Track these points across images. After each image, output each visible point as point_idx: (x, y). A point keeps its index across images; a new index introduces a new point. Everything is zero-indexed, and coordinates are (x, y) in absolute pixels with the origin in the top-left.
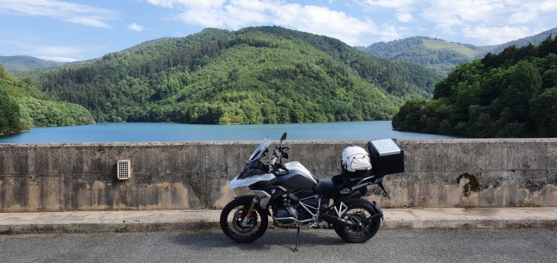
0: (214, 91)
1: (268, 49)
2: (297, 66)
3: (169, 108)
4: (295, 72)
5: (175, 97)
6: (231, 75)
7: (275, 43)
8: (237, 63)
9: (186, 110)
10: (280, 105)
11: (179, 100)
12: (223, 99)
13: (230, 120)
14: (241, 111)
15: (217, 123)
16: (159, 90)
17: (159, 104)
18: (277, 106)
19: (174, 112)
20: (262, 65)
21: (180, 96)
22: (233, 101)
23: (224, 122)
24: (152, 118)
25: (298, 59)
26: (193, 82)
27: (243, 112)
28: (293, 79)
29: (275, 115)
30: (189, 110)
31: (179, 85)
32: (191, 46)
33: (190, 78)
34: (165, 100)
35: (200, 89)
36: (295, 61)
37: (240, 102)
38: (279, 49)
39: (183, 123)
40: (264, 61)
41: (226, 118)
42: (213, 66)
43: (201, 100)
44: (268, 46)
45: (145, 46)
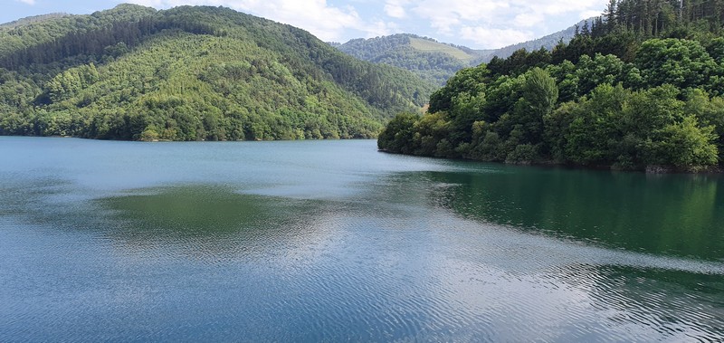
0: (133, 94)
1: (212, 38)
2: (253, 63)
3: (66, 117)
4: (250, 70)
5: (74, 100)
6: (158, 71)
7: (221, 30)
8: (166, 55)
9: (91, 119)
10: (229, 115)
11: (80, 105)
12: (147, 104)
13: (157, 134)
14: (173, 122)
15: (138, 139)
16: (49, 90)
17: (48, 109)
18: (226, 116)
19: (73, 121)
20: (204, 58)
21: (82, 99)
22: (161, 108)
23: (149, 138)
24: (38, 130)
25: (254, 53)
26: (102, 79)
27: (176, 124)
28: (247, 80)
29: (223, 129)
30: (95, 120)
31: (78, 82)
32: (99, 28)
33: (96, 73)
34: (58, 104)
35: (112, 90)
36: (250, 56)
37: (172, 109)
38: (227, 39)
39: (86, 138)
40: (207, 53)
41: (151, 131)
42: (131, 57)
43: (114, 105)
44: (212, 34)
45: (25, 23)
